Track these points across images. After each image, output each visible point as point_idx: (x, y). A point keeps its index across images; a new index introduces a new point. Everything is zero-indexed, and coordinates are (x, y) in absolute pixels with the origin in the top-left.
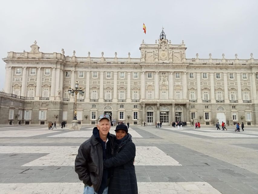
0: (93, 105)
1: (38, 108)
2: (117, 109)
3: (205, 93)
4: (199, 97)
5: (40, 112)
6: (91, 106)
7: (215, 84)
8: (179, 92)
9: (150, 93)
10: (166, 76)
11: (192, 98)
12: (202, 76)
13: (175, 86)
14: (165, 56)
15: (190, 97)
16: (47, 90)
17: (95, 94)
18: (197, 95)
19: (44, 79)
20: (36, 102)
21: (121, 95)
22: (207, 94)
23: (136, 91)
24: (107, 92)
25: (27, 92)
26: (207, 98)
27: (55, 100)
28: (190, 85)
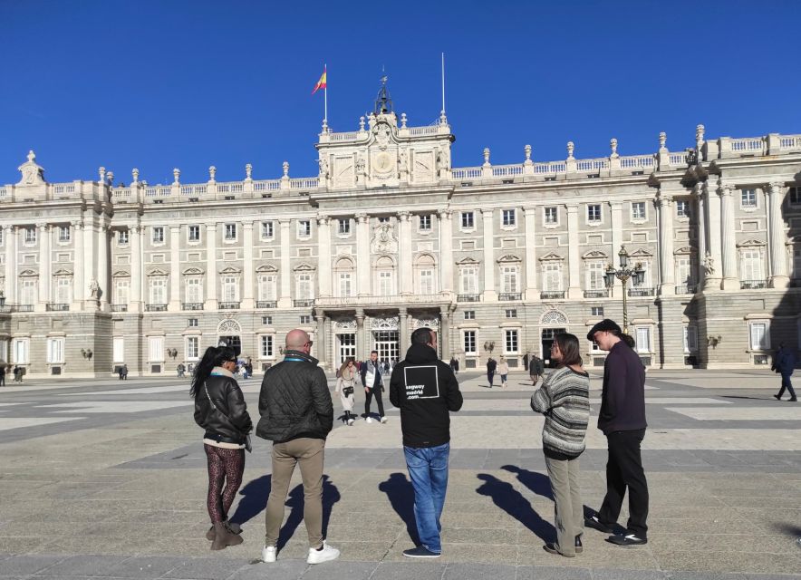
0: (191, 320)
1: (44, 332)
2: (253, 330)
3: (507, 270)
4: (489, 284)
5: (49, 341)
6: (186, 323)
7: (539, 241)
8: (429, 273)
9: (346, 279)
10: (389, 227)
11: (466, 289)
12: (499, 220)
13: (417, 256)
14: (388, 164)
15: (462, 286)
16: (66, 283)
17: (196, 289)
18: (482, 278)
19: (58, 254)
20: (40, 316)
21: (264, 288)
22: (513, 273)
23: (305, 275)
24: (228, 281)
25: (19, 293)
26: (513, 285)
27: (83, 308)
28: (464, 248)
